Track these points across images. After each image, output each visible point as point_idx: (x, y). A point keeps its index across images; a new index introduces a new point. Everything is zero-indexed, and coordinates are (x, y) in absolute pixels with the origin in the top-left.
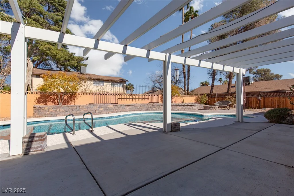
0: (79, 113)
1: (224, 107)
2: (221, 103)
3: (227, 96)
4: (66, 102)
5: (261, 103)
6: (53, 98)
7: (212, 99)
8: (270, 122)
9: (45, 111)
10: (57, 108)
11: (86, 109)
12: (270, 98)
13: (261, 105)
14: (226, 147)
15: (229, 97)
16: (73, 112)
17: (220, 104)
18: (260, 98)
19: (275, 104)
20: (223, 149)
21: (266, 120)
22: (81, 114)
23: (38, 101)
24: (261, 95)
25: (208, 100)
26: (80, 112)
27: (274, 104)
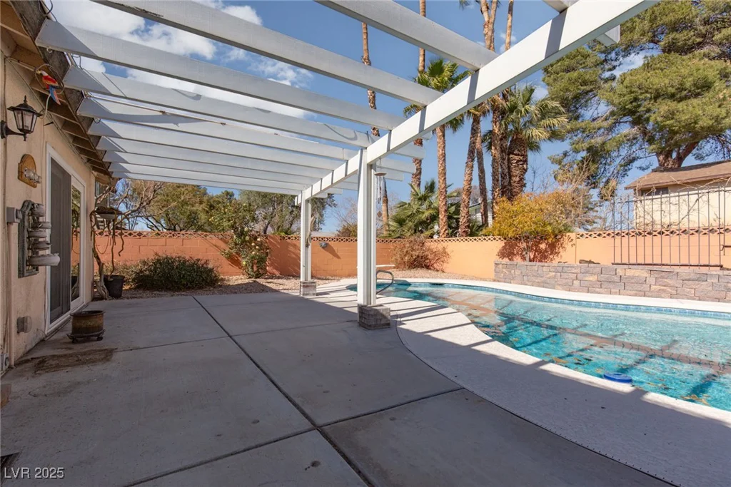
11: (554, 273)
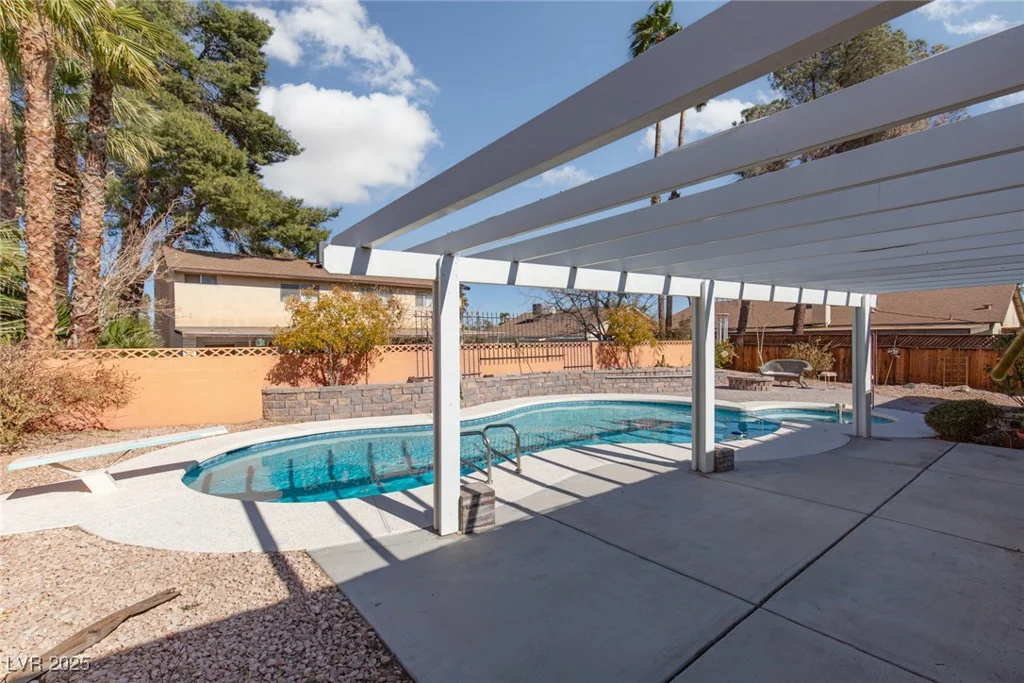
0: (390, 408)
1: (789, 379)
2: (779, 366)
3: (794, 342)
4: (346, 376)
5: (898, 366)
6: (312, 364)
7: (747, 351)
8: (942, 437)
9: (299, 404)
10: (331, 395)
12: (926, 353)
13: (898, 371)
14: (874, 512)
15: (802, 348)
16: (373, 406)
17: (776, 370)
18: (895, 351)
19: (941, 370)
20: (869, 516)
21: (931, 431)
22: (395, 411)
23: (277, 376)
24: (897, 344)
25: (734, 354)
26: (390, 405)
27: (938, 371)
